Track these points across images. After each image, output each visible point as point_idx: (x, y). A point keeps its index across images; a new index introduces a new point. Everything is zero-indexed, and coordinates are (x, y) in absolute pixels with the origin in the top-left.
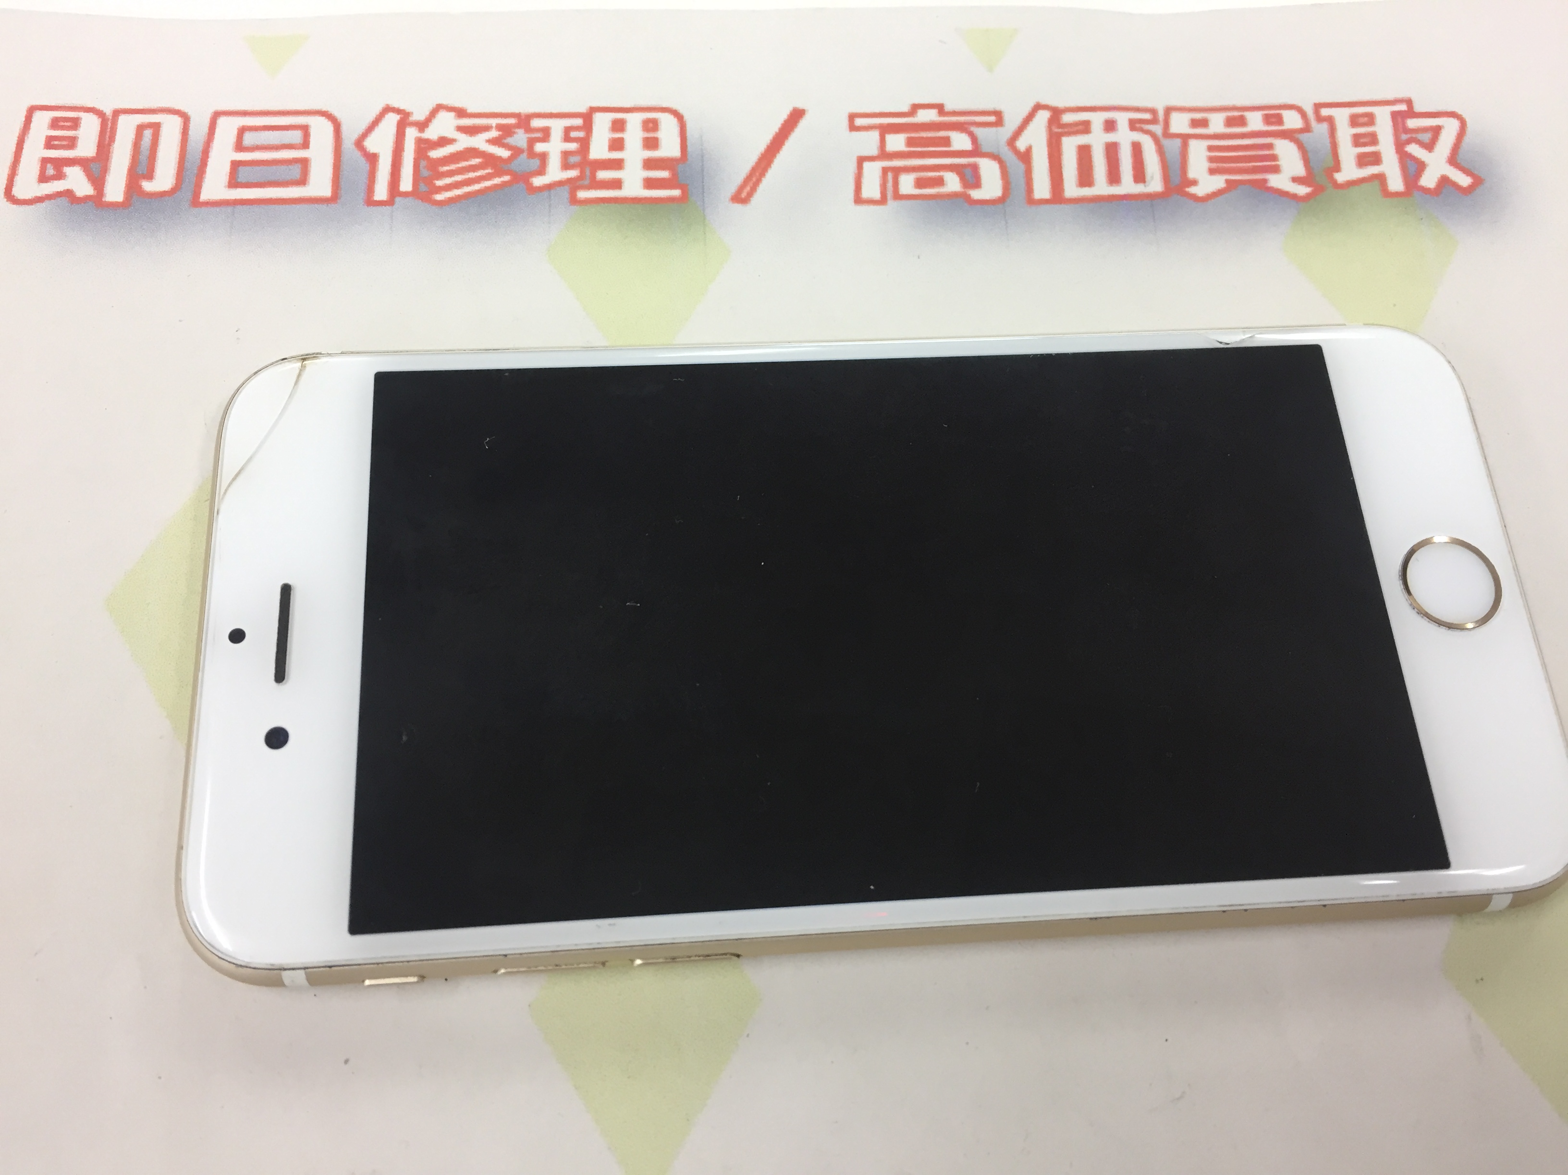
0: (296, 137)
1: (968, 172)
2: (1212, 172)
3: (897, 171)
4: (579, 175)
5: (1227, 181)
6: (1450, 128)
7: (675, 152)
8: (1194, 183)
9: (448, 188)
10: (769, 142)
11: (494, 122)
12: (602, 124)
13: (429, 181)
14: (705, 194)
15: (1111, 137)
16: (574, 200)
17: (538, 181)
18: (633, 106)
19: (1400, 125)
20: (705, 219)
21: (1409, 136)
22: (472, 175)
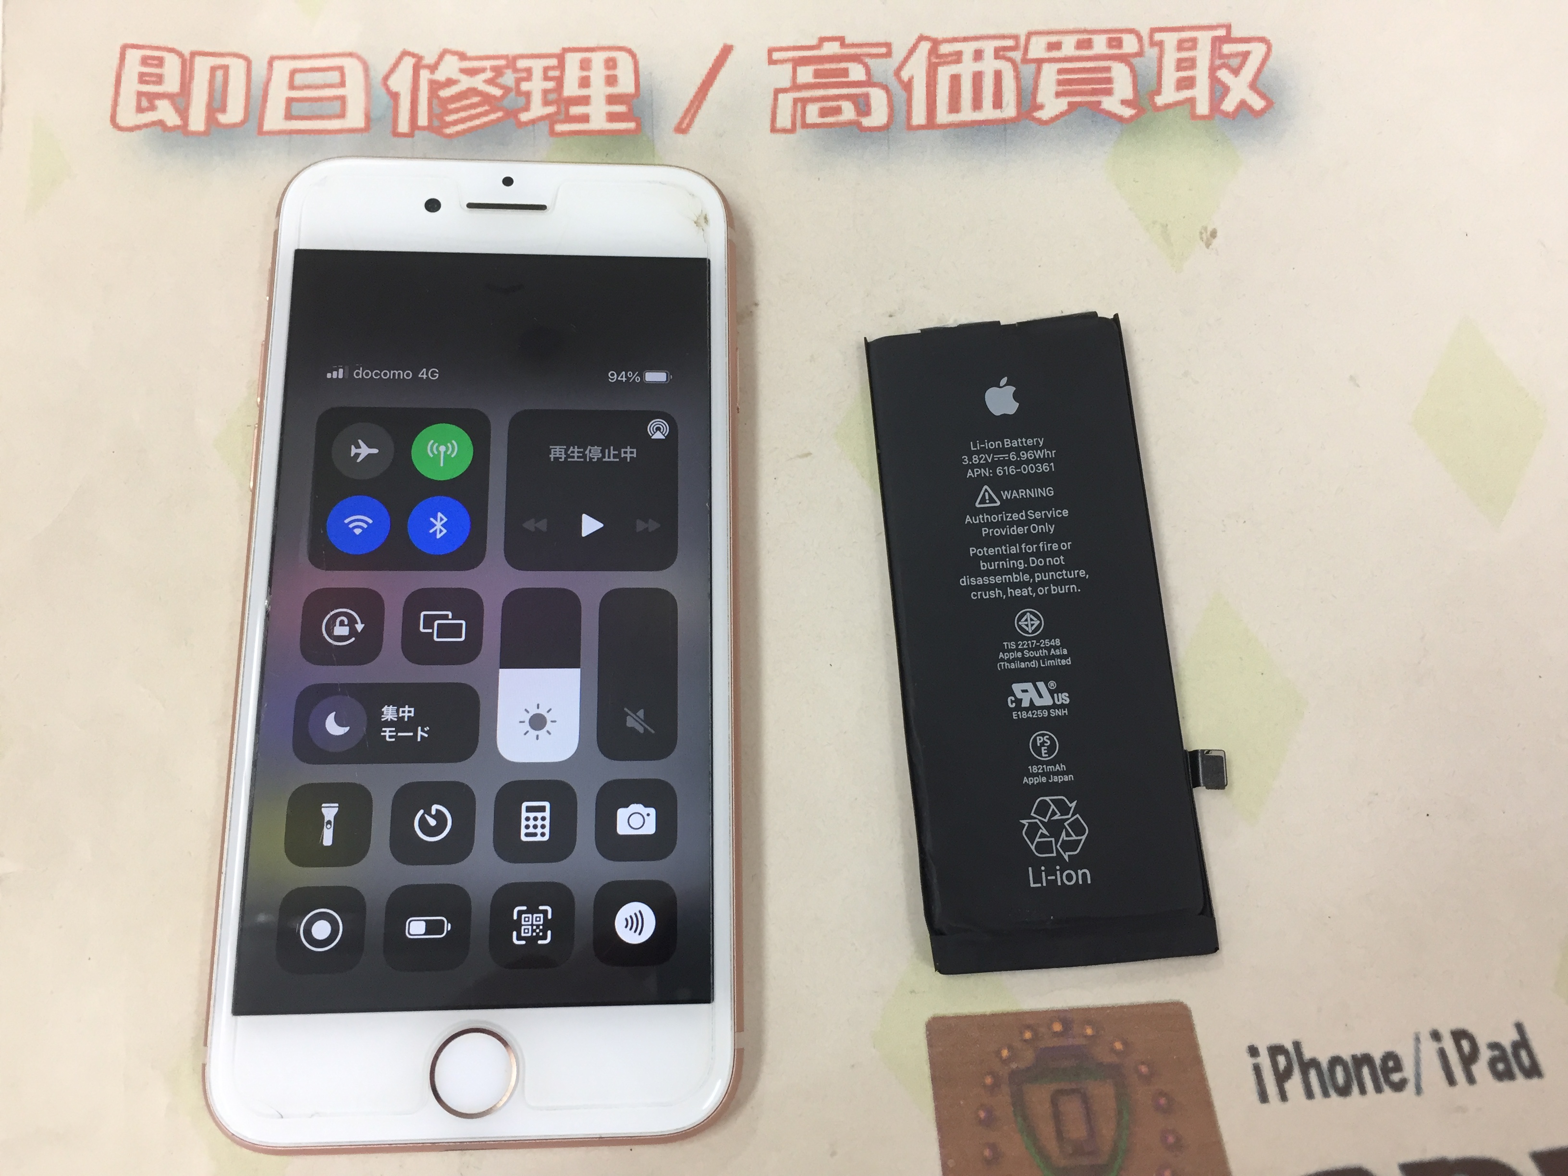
0: (335, 77)
1: (861, 100)
2: (1058, 95)
3: (805, 101)
4: (556, 110)
5: (1069, 103)
6: (1257, 51)
7: (631, 89)
8: (1041, 107)
9: (455, 123)
10: (703, 77)
11: (487, 64)
12: (572, 61)
13: (440, 117)
14: (654, 127)
15: (978, 67)
16: (552, 133)
17: (524, 117)
18: (596, 46)
19: (1217, 51)
20: (654, 148)
21: (1222, 61)
22: (473, 112)
